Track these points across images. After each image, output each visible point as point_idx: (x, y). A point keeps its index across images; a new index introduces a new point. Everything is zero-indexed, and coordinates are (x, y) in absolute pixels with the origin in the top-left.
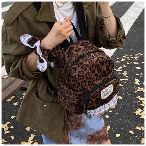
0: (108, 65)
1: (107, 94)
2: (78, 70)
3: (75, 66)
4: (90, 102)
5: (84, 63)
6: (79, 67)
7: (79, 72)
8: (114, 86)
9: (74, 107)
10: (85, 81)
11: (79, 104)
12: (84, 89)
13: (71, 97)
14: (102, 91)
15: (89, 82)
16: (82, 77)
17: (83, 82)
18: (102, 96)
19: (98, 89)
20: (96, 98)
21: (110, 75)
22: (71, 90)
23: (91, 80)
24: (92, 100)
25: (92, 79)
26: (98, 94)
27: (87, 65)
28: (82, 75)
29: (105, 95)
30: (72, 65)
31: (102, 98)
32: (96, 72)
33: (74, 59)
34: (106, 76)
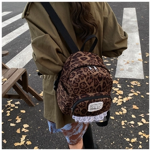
0: (106, 83)
1: (95, 108)
2: (75, 77)
3: (75, 72)
4: (76, 109)
5: (84, 73)
6: (77, 74)
7: (75, 79)
8: (104, 104)
9: (63, 107)
10: (78, 89)
11: (69, 106)
12: (76, 95)
13: (64, 97)
14: (90, 104)
15: (82, 91)
16: (76, 85)
17: (76, 89)
18: (89, 108)
19: (88, 101)
20: (83, 108)
21: (105, 92)
22: (65, 92)
23: (84, 90)
24: (79, 109)
25: (86, 90)
26: (86, 105)
27: (85, 76)
28: (77, 82)
29: (92, 109)
30: (72, 70)
31: (89, 111)
32: (92, 85)
33: (76, 65)
34: (100, 91)
